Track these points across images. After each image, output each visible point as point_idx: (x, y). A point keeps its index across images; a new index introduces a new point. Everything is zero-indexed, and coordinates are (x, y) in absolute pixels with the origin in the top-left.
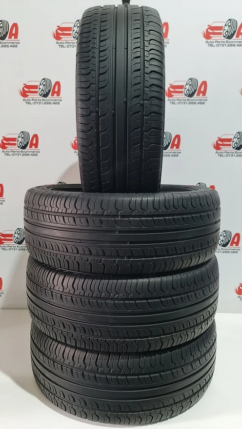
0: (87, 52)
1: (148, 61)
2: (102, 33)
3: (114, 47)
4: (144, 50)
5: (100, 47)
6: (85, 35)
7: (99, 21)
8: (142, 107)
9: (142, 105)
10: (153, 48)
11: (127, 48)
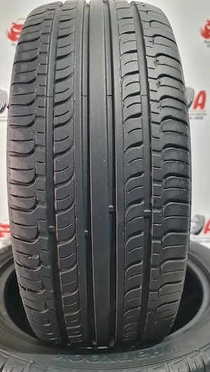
0: (28, 105)
1: (159, 124)
2: (60, 64)
3: (85, 93)
4: (149, 100)
5: (54, 93)
6: (24, 67)
7: (53, 36)
8: (148, 220)
9: (148, 217)
10: (167, 94)
11: (113, 96)
